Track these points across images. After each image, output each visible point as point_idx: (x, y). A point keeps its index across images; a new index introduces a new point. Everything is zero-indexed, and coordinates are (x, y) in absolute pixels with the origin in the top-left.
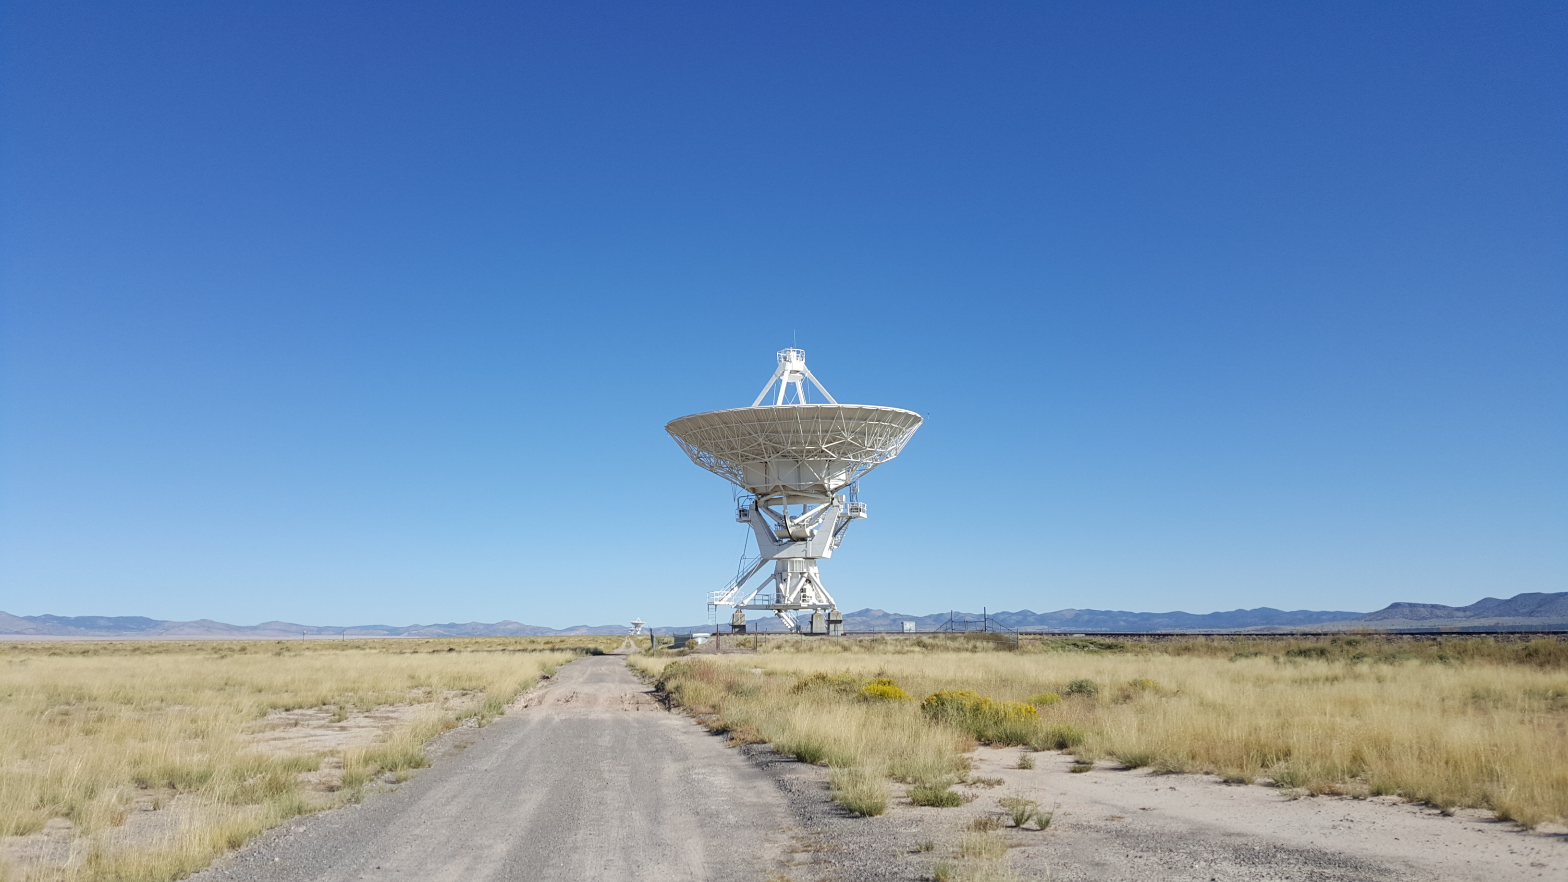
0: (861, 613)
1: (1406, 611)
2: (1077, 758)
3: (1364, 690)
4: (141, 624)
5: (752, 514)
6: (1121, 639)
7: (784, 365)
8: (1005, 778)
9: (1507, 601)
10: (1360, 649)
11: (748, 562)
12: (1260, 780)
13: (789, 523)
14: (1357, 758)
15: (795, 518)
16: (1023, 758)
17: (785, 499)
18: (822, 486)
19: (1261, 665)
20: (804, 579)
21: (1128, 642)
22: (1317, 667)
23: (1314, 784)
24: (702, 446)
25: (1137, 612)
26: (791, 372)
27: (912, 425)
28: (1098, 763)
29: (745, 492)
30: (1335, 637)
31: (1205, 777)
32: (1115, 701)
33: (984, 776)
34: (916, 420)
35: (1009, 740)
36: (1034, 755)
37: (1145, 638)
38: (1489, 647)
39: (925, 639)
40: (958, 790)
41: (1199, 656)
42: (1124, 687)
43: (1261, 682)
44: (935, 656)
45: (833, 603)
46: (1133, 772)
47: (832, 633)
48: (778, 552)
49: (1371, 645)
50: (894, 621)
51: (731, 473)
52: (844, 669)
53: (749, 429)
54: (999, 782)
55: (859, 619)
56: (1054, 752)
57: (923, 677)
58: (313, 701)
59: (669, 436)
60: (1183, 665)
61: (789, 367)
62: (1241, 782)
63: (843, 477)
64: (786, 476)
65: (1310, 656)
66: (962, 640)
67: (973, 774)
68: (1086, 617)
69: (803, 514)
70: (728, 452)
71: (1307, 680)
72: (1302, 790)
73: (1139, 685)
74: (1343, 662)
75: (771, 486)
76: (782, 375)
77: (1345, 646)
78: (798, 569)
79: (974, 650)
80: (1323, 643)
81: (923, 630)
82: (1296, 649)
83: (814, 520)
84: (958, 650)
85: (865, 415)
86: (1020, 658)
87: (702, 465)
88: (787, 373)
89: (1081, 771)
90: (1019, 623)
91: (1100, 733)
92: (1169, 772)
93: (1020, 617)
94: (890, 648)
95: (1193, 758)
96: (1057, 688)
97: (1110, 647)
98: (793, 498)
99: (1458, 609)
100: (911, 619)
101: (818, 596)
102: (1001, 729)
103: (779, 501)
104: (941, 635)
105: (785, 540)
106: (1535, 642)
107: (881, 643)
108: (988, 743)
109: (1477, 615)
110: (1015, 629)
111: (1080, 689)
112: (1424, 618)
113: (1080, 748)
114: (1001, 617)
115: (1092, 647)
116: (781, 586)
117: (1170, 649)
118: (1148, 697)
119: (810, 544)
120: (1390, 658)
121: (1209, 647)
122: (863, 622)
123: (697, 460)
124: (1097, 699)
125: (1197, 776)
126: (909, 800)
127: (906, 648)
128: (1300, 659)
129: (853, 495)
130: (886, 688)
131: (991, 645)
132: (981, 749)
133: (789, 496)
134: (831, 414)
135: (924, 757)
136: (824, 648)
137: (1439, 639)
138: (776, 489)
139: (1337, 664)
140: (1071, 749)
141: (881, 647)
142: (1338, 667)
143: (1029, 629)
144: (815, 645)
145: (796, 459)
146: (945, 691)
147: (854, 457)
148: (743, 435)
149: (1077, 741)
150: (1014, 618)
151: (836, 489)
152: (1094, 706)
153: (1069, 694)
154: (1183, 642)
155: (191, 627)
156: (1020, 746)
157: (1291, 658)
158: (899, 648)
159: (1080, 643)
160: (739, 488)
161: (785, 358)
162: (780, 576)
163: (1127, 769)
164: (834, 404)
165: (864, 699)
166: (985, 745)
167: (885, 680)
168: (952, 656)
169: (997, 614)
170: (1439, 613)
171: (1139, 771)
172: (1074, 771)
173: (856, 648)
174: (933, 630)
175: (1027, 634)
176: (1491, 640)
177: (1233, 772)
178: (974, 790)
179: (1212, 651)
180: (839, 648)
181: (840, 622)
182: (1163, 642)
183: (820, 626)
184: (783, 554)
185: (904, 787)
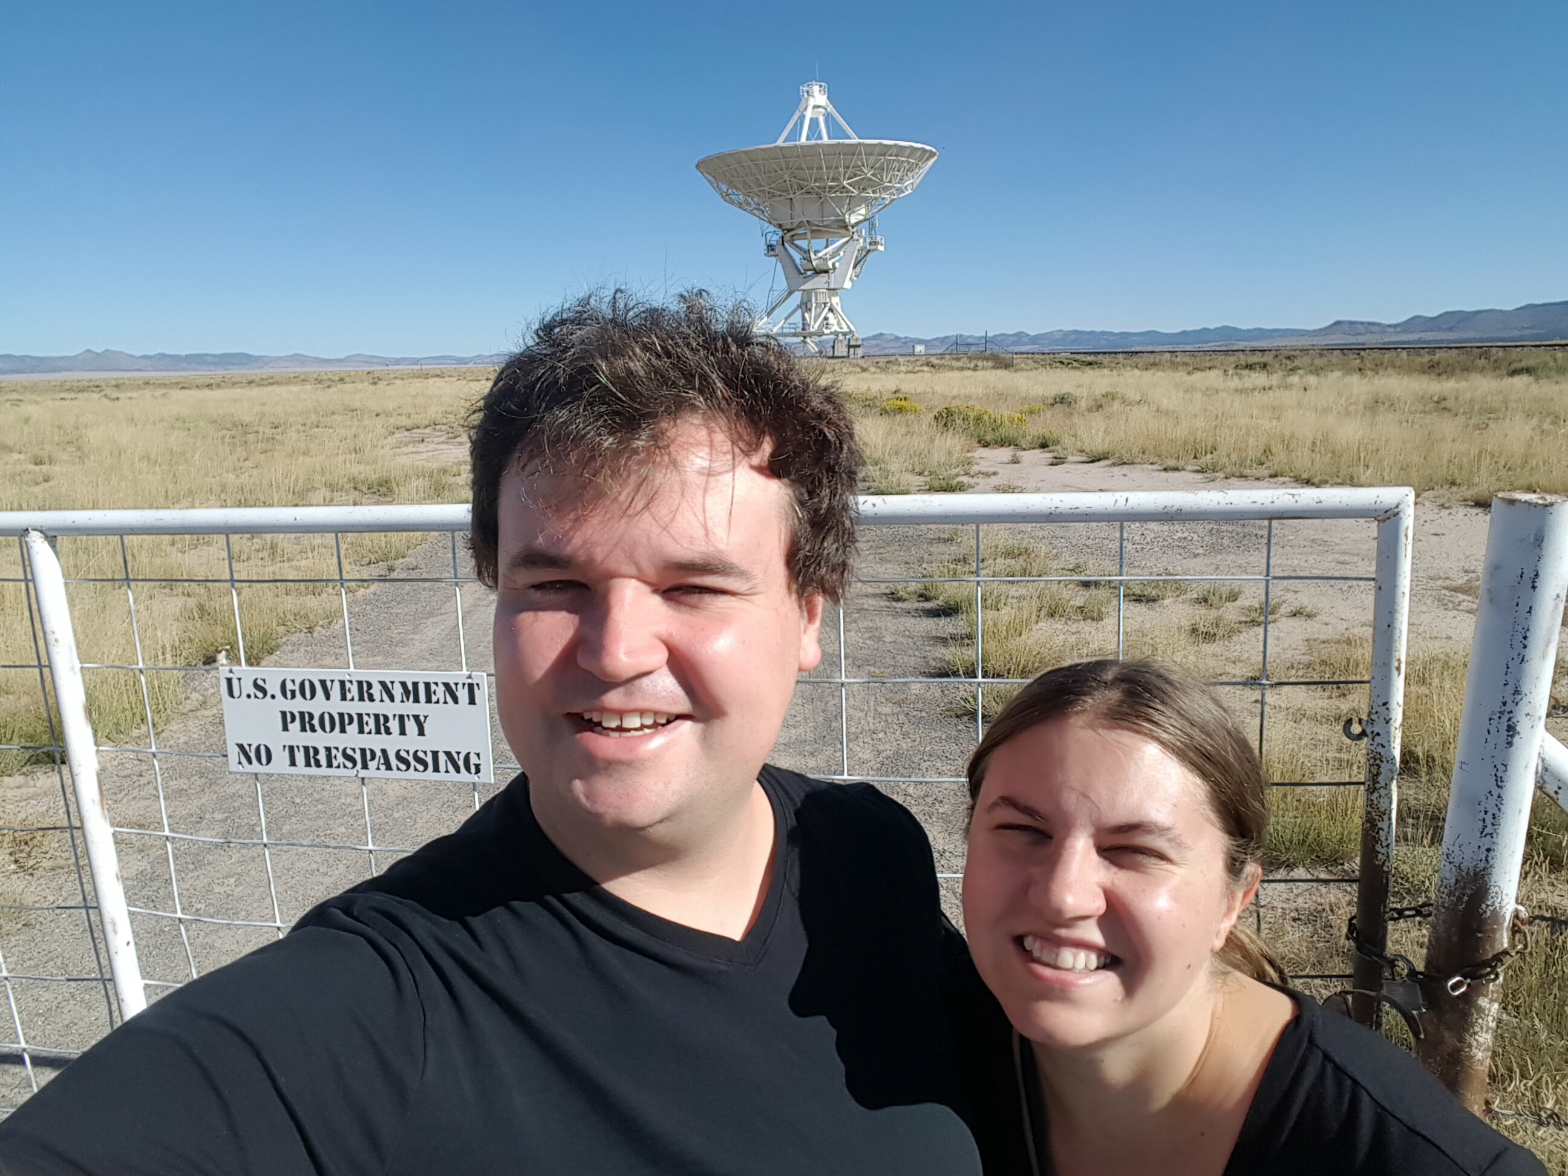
0: (875, 337)
1: (1346, 327)
2: (1055, 454)
3: (1289, 398)
4: (243, 359)
5: (779, 249)
6: (1100, 357)
7: (807, 100)
8: (999, 471)
9: (1434, 318)
10: (1297, 363)
11: (776, 293)
12: (1190, 468)
13: (813, 256)
14: (1267, 451)
15: (819, 252)
16: (1014, 456)
17: (809, 235)
18: (843, 221)
19: (1213, 378)
20: (827, 309)
21: (1106, 359)
22: (1258, 378)
23: (1228, 470)
24: (731, 184)
25: (1117, 331)
26: (815, 107)
27: (928, 159)
28: (1070, 458)
29: (772, 228)
30: (1277, 352)
31: (1150, 467)
32: (1090, 410)
33: (983, 470)
34: (932, 154)
35: (1003, 443)
36: (1021, 453)
37: (1120, 356)
38: (1401, 359)
39: (934, 360)
40: (965, 479)
41: (1163, 371)
42: (1099, 397)
43: (1210, 392)
44: (942, 375)
45: (853, 328)
46: (1096, 464)
47: (852, 356)
48: (804, 283)
49: (1306, 360)
50: (905, 343)
51: (758, 210)
52: (865, 387)
53: (774, 166)
54: (995, 474)
55: (873, 342)
56: (1037, 451)
57: (933, 393)
58: (426, 422)
59: (699, 174)
60: (1148, 377)
61: (812, 102)
62: (1176, 469)
63: (863, 211)
64: (810, 212)
65: (1255, 369)
66: (965, 360)
67: (975, 468)
68: (1073, 337)
69: (826, 247)
70: (756, 189)
71: (1247, 389)
72: (1221, 475)
73: (1110, 396)
74: (1280, 373)
75: (796, 221)
76: (806, 109)
77: (1284, 361)
78: (821, 300)
79: (975, 368)
80: (1267, 358)
81: (930, 352)
82: (1244, 363)
83: (835, 254)
84: (962, 369)
85: (885, 150)
86: (1014, 375)
87: (732, 202)
88: (810, 109)
89: (1057, 464)
90: (1014, 343)
91: (1075, 436)
92: (1125, 463)
93: (1015, 338)
94: (903, 368)
95: (1144, 453)
96: (1043, 400)
97: (1090, 364)
98: (816, 232)
99: (1389, 326)
100: (920, 342)
101: (839, 324)
102: (997, 434)
103: (803, 236)
104: (947, 357)
105: (809, 273)
106: (1439, 355)
107: (895, 364)
108: (986, 445)
109: (1405, 332)
110: (1010, 349)
111: (1062, 400)
112: (1360, 334)
113: (1058, 447)
114: (999, 338)
115: (1075, 364)
116: (807, 315)
117: (1140, 365)
118: (1116, 405)
119: (832, 276)
120: (1317, 371)
121: (1172, 363)
122: (877, 345)
123: (726, 196)
124: (1074, 409)
125: (1145, 466)
126: (927, 487)
127: (917, 369)
128: (1246, 372)
129: (872, 227)
130: (903, 403)
131: (990, 364)
132: (982, 450)
133: (813, 231)
134: (852, 151)
135: (938, 456)
136: (845, 370)
137: (1362, 353)
138: (800, 225)
139: (1275, 375)
140: (1051, 448)
141: (895, 368)
142: (1275, 379)
143: (1024, 349)
144: (837, 367)
145: (819, 195)
146: (954, 405)
147: (874, 192)
148: (769, 172)
149: (1057, 442)
150: (1011, 338)
151: (857, 224)
152: (1072, 414)
153: (1053, 405)
154: (1152, 358)
155: (286, 361)
156: (1012, 447)
157: (1239, 371)
158: (910, 368)
159: (1065, 361)
160: (767, 224)
161: (808, 92)
162: (805, 306)
163: (1093, 462)
164: (856, 141)
165: (884, 412)
166: (984, 446)
167: (901, 396)
168: (956, 374)
169: (996, 336)
170: (1372, 328)
171: (1102, 463)
172: (1052, 465)
173: (873, 369)
174: (939, 352)
175: (1022, 353)
176: (1404, 354)
177: (1171, 463)
178: (976, 480)
179: (1174, 366)
180: (858, 370)
181: (859, 346)
182: (1135, 359)
183: (841, 350)
184: (807, 286)
185: (922, 478)
